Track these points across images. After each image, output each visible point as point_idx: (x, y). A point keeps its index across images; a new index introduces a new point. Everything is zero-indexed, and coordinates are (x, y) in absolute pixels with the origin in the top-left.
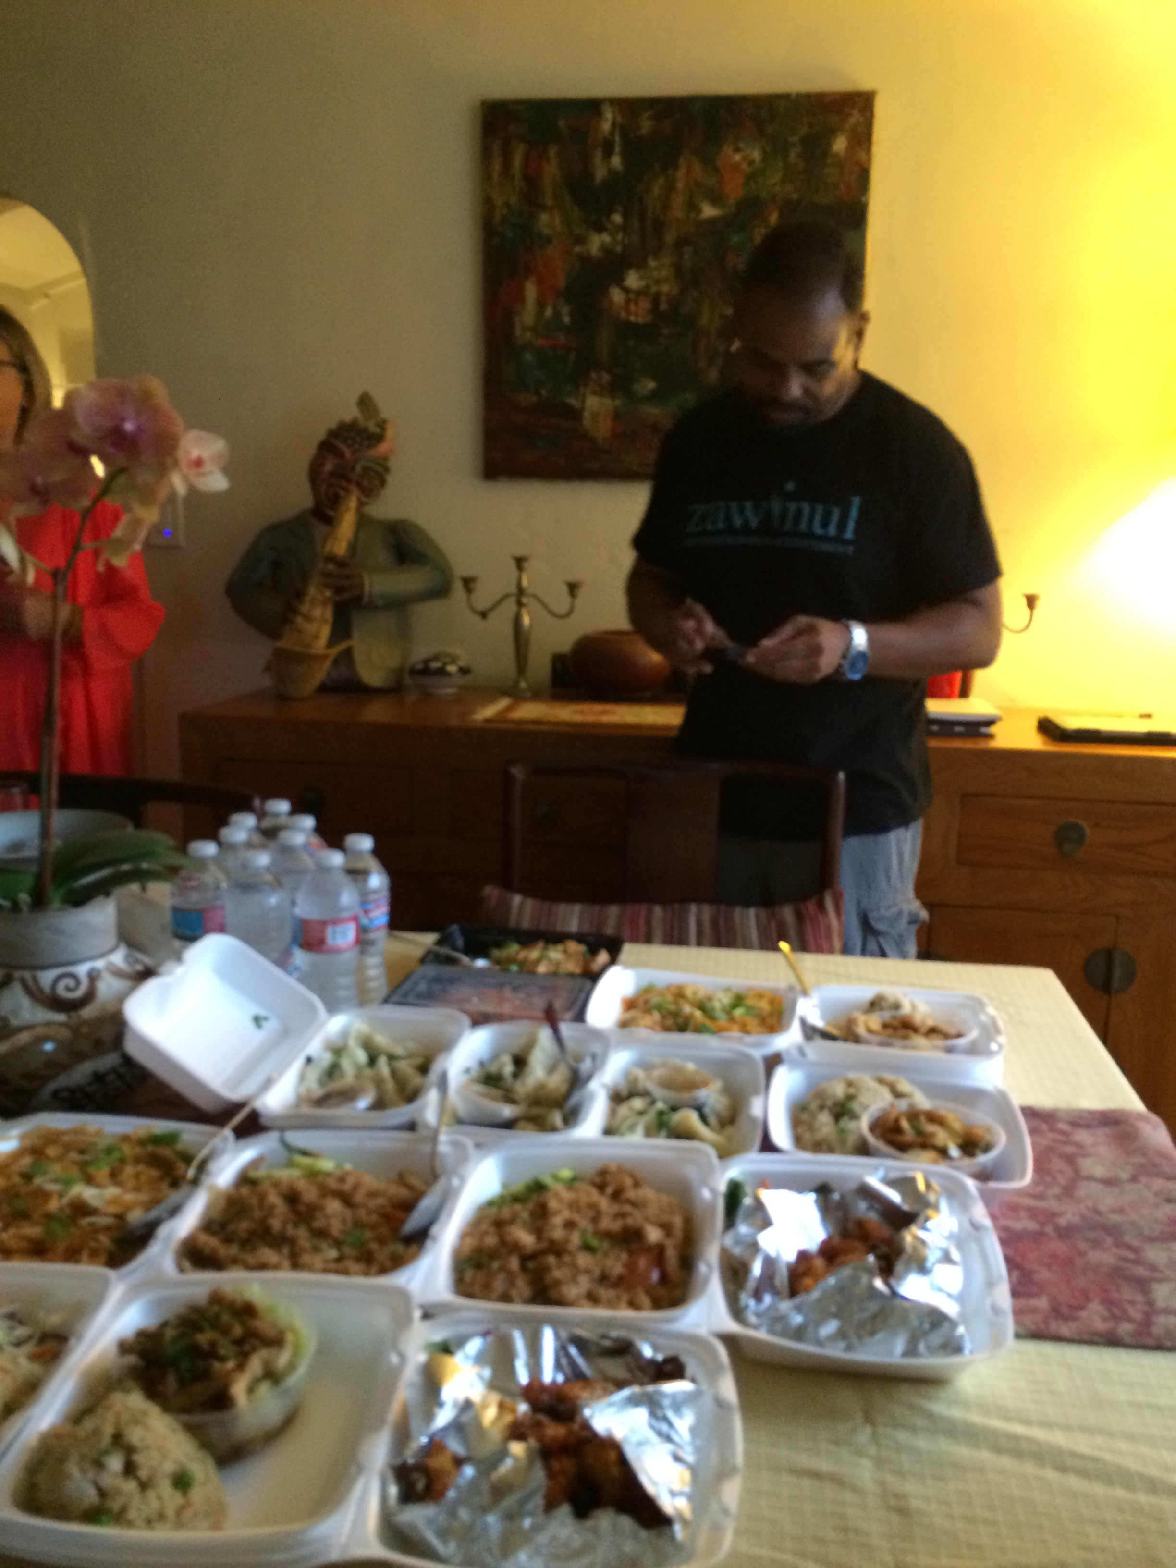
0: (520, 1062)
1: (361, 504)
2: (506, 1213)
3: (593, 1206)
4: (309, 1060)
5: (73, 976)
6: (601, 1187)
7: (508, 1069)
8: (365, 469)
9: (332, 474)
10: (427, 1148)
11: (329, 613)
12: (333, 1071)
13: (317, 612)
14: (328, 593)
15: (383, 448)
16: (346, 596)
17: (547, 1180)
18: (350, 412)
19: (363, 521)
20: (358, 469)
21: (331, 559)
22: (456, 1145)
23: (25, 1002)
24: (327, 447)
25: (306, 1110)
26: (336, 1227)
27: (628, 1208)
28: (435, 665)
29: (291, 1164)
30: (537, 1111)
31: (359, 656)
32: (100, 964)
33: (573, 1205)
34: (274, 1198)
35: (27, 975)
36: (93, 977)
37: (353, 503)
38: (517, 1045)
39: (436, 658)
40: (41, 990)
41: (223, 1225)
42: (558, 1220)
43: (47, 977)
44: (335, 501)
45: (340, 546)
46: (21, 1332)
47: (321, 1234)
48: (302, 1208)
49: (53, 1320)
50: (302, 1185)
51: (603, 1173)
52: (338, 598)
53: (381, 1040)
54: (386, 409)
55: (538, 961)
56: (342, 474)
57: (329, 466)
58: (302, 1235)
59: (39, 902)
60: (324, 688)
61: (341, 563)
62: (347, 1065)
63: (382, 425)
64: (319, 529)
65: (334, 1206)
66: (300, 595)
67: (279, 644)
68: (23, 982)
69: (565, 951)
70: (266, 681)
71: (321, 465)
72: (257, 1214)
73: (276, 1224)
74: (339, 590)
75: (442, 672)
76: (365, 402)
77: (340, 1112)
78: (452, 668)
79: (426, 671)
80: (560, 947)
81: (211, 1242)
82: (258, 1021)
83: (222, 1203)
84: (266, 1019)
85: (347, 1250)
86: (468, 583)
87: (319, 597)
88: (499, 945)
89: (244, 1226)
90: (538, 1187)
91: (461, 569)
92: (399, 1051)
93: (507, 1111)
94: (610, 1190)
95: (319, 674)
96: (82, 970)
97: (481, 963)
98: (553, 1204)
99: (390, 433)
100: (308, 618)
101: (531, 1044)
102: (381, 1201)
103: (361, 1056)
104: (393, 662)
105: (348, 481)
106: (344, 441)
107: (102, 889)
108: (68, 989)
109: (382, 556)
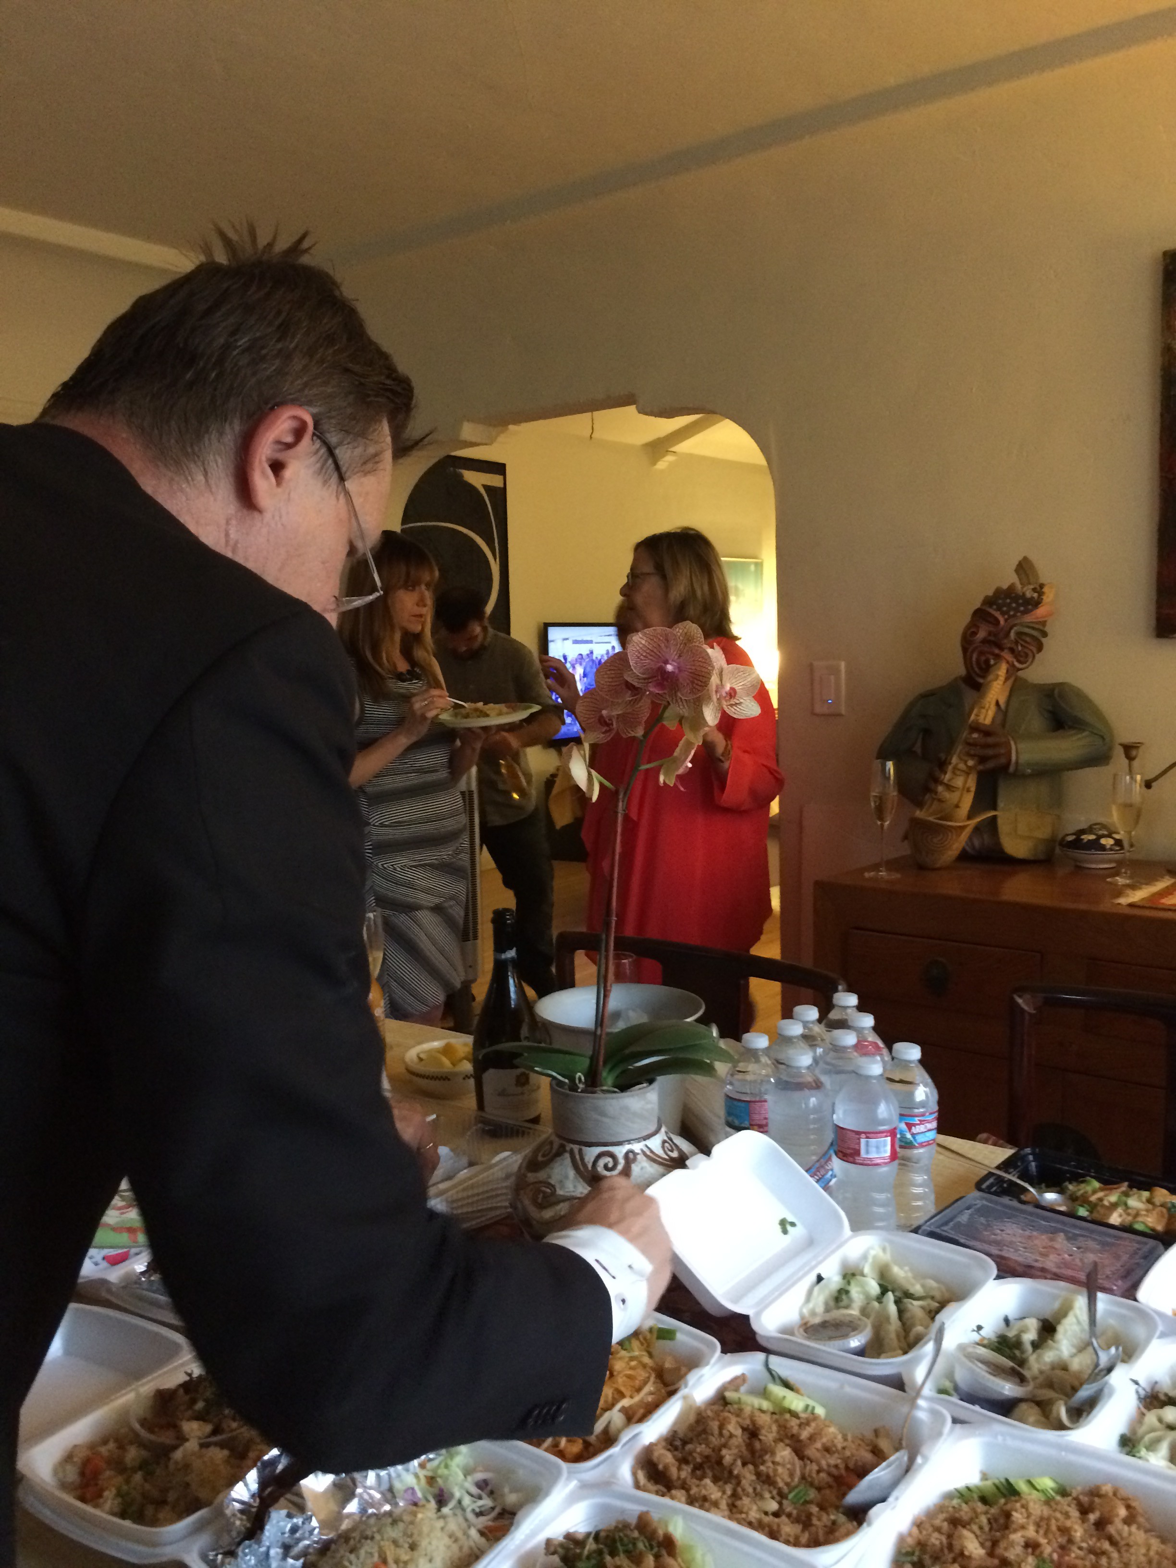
0: (1048, 1329)
1: (1012, 671)
2: (965, 1512)
3: (1064, 1531)
4: (820, 1279)
5: (612, 1155)
6: (1084, 1511)
7: (1030, 1336)
8: (1019, 634)
9: (984, 641)
10: (905, 1409)
11: (972, 783)
12: (840, 1297)
13: (959, 782)
14: (971, 763)
15: (1040, 611)
16: (990, 765)
17: (1022, 1487)
18: (1008, 578)
19: (1017, 686)
20: (1012, 635)
21: (976, 728)
22: (934, 1413)
23: (572, 1173)
24: (980, 615)
25: (800, 1339)
26: (782, 1476)
27: (1106, 1546)
28: (1087, 837)
29: (764, 1393)
30: (1047, 1394)
31: (1004, 827)
32: (637, 1147)
33: (1041, 1523)
34: (733, 1428)
35: (576, 1148)
36: (630, 1158)
37: (1002, 670)
38: (1049, 1309)
39: (1090, 830)
40: (585, 1165)
41: (685, 1443)
42: (1017, 1537)
43: (591, 1153)
44: (986, 669)
45: (986, 715)
46: (487, 1502)
47: (767, 1480)
48: (757, 1445)
49: (511, 1498)
50: (764, 1420)
51: (1095, 1492)
52: (981, 767)
53: (899, 1273)
54: (1045, 572)
55: (1114, 1206)
56: (995, 642)
57: (981, 634)
58: (748, 1476)
59: (593, 1082)
60: (964, 857)
61: (986, 732)
62: (855, 1292)
63: (1040, 589)
64: (969, 695)
65: (784, 1453)
66: (942, 765)
67: (919, 814)
68: (572, 1153)
69: (1149, 1201)
70: (905, 849)
71: (974, 634)
72: (715, 1441)
73: (728, 1456)
74: (982, 760)
75: (1096, 845)
76: (1024, 568)
77: (829, 1349)
78: (1107, 842)
79: (1077, 844)
80: (1146, 1194)
81: (667, 1459)
82: (784, 1225)
83: (692, 1418)
84: (793, 1224)
85: (788, 1507)
86: (1130, 750)
87: (962, 766)
88: (1077, 1178)
89: (700, 1449)
90: (1009, 1491)
91: (1124, 734)
92: (917, 1289)
93: (1008, 1389)
94: (1092, 1517)
95: (958, 844)
96: (620, 1151)
97: (1051, 1197)
98: (1018, 1517)
99: (1049, 596)
100: (949, 787)
101: (1064, 1311)
102: (833, 1460)
103: (874, 1288)
104: (1044, 833)
105: (1001, 649)
106: (999, 609)
107: (647, 1076)
108: (606, 1167)
109: (1036, 721)
